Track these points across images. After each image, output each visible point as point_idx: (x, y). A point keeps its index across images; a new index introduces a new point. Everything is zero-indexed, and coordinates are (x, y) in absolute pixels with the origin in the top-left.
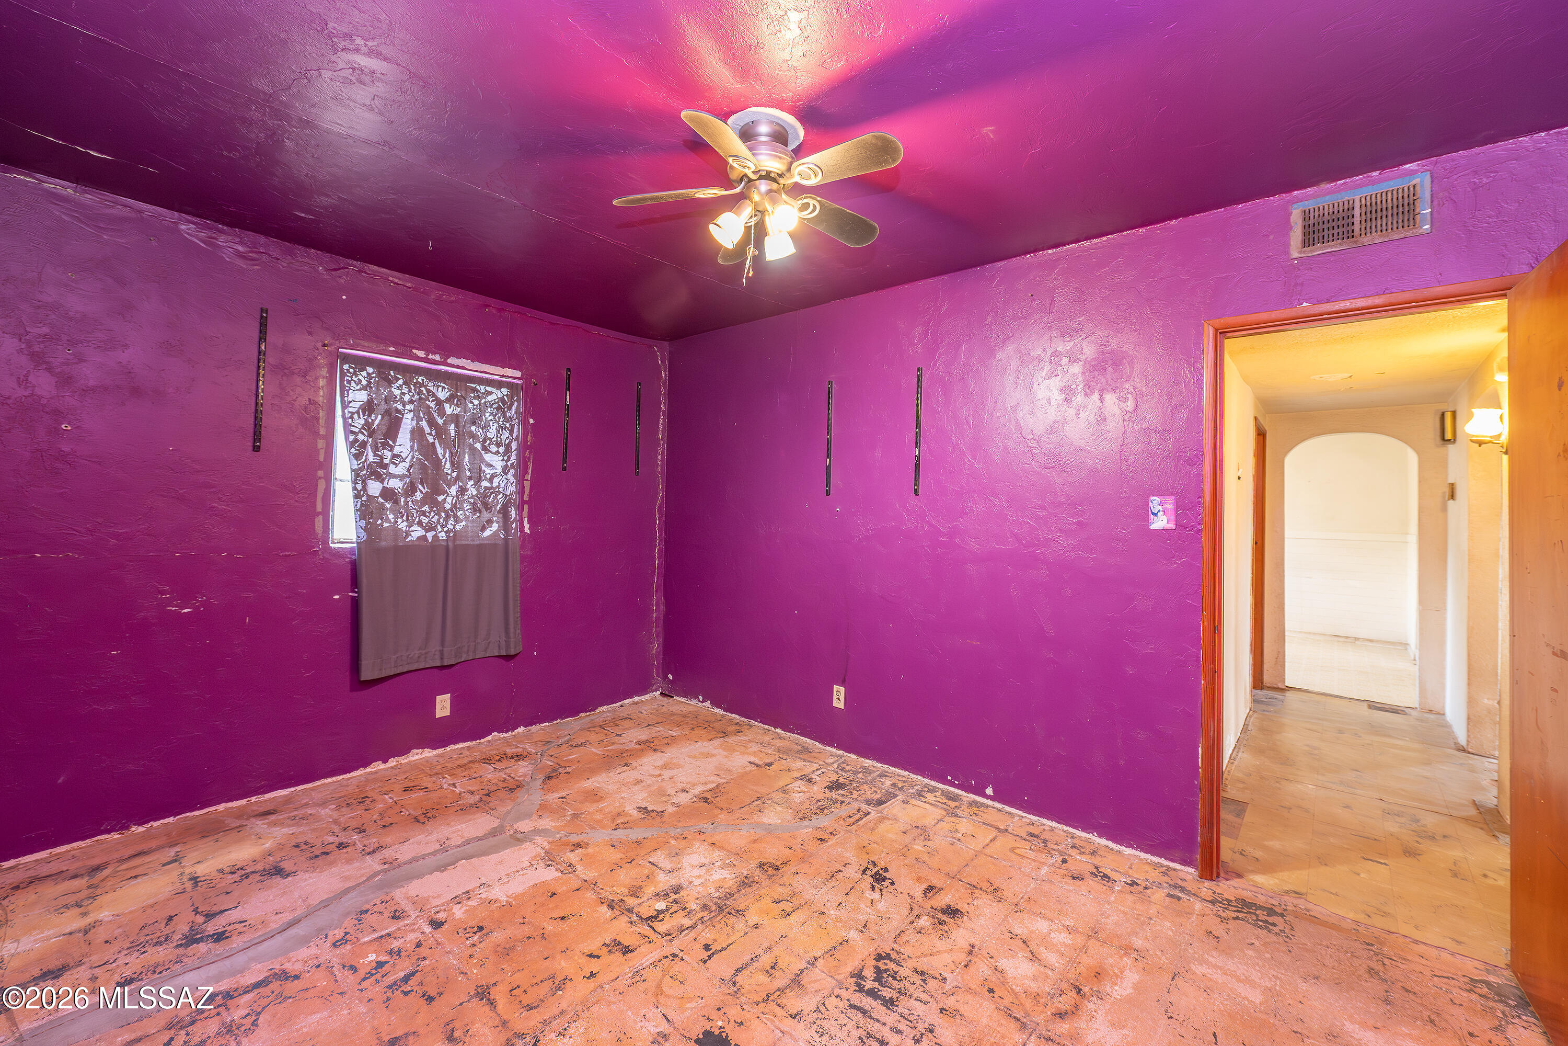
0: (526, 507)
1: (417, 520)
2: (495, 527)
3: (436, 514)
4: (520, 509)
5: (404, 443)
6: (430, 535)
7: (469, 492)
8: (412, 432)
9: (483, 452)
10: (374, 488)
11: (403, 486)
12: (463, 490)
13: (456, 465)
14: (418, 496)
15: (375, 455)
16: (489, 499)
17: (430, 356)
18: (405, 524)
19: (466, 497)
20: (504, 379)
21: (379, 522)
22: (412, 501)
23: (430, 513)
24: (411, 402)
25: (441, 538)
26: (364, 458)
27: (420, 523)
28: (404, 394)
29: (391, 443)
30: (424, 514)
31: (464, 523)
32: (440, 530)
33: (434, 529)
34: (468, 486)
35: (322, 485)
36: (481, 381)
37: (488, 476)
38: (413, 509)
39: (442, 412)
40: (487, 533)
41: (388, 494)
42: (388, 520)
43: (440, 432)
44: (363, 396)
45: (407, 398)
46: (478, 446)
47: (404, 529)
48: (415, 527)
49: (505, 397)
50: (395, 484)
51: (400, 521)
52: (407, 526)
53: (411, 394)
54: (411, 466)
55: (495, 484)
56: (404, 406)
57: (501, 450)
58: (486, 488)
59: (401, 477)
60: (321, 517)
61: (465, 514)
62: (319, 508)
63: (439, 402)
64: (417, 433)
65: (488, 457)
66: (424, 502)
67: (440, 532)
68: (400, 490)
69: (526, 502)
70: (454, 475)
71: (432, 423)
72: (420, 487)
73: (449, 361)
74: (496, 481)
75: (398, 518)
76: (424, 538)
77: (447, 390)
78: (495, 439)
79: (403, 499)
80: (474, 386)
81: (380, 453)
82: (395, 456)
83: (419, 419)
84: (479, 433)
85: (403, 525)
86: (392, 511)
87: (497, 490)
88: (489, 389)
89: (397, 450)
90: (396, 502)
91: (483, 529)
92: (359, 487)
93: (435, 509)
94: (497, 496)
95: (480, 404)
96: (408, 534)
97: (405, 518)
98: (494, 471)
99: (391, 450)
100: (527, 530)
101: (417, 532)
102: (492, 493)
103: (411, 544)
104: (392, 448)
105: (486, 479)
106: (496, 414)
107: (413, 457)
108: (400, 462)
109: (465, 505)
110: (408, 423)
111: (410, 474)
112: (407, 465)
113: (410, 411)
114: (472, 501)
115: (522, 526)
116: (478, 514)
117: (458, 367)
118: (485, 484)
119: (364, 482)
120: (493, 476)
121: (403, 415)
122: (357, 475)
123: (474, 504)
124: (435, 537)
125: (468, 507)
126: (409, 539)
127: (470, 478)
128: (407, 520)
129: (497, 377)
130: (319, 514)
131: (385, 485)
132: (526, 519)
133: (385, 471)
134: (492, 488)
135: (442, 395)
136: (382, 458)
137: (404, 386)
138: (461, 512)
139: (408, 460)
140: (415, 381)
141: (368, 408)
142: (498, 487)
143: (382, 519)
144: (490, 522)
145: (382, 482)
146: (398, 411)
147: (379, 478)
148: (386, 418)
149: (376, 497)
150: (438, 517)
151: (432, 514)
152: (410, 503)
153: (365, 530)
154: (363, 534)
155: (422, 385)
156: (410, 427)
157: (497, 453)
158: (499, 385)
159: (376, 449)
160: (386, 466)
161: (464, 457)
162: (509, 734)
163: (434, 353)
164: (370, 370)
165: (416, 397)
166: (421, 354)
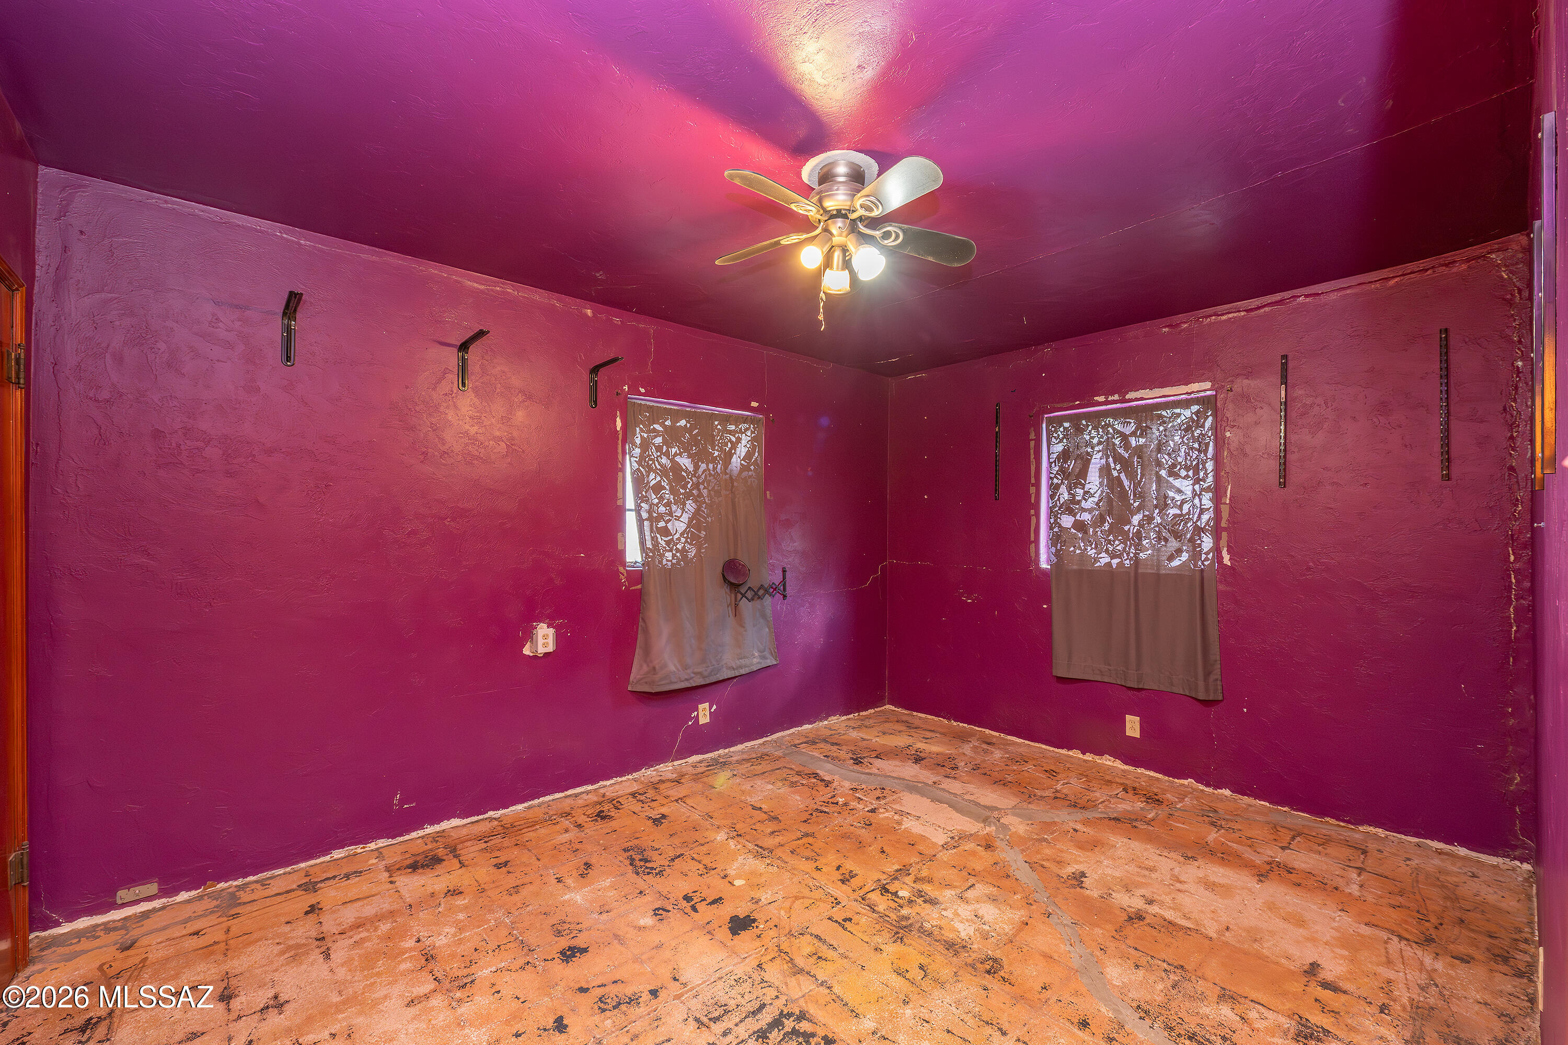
0: (1224, 535)
1: (1105, 548)
2: (1185, 556)
3: (1122, 543)
4: (1217, 539)
5: (1094, 479)
6: (1115, 562)
7: (1155, 521)
8: (1101, 470)
9: (1171, 479)
10: (1067, 521)
11: (1092, 518)
12: (1150, 519)
13: (1141, 496)
14: (1106, 526)
15: (1070, 494)
16: (1179, 527)
17: (1110, 398)
18: (1094, 551)
19: (1152, 526)
20: (1192, 395)
21: (1072, 549)
22: (1101, 532)
23: (1114, 541)
24: (1099, 443)
25: (1126, 565)
26: (1057, 497)
27: (1107, 551)
28: (1093, 437)
29: (1083, 482)
30: (1109, 542)
31: (1150, 552)
32: (1126, 558)
33: (1120, 556)
34: (1155, 515)
35: (1034, 519)
36: (1166, 406)
37: (1179, 503)
38: (1102, 538)
39: (1127, 446)
40: (1176, 563)
41: (1080, 526)
42: (1080, 548)
43: (1126, 465)
44: (1059, 448)
45: (1095, 441)
46: (1163, 473)
47: (1093, 556)
48: (1103, 555)
49: (1193, 415)
50: (1086, 517)
51: (1089, 548)
52: (1095, 553)
53: (1099, 436)
54: (1100, 501)
55: (1185, 511)
56: (1092, 448)
57: (1191, 473)
58: (1175, 516)
59: (1090, 511)
60: (1034, 544)
61: (1151, 543)
62: (1032, 539)
63: (1124, 437)
64: (1105, 471)
65: (1177, 483)
66: (1110, 531)
67: (1126, 560)
68: (1089, 522)
69: (1225, 529)
70: (1136, 504)
71: (1118, 458)
72: (1108, 518)
73: (1127, 397)
74: (1186, 508)
75: (1087, 546)
76: (1109, 564)
77: (1133, 424)
78: (1183, 463)
79: (1091, 530)
80: (1160, 412)
81: (1072, 492)
82: (1086, 493)
83: (1107, 458)
84: (1163, 460)
85: (1092, 552)
86: (1083, 539)
87: (1187, 517)
88: (1178, 411)
89: (1087, 487)
90: (1086, 532)
91: (1171, 558)
92: (1052, 521)
93: (1120, 538)
94: (1186, 523)
95: (1165, 430)
96: (1096, 560)
97: (1093, 546)
98: (1183, 497)
99: (1083, 489)
100: (1227, 560)
101: (1104, 559)
102: (1182, 521)
103: (1099, 568)
104: (1083, 486)
105: (1175, 506)
106: (1184, 436)
107: (1102, 492)
108: (1089, 497)
109: (1152, 534)
110: (1097, 461)
111: (1099, 507)
112: (1096, 500)
113: (1099, 451)
114: (1157, 529)
115: (1220, 558)
116: (1163, 543)
117: (1137, 399)
118: (1173, 511)
119: (1056, 516)
120: (1183, 502)
121: (1091, 456)
122: (1051, 512)
123: (1159, 533)
124: (1120, 564)
125: (1154, 536)
126: (1098, 564)
127: (1156, 507)
128: (1096, 548)
129: (1184, 396)
130: (1033, 542)
131: (1078, 517)
132: (1225, 549)
133: (1077, 506)
134: (1181, 515)
135: (1128, 430)
136: (1074, 496)
137: (1093, 431)
138: (1147, 541)
139: (1097, 495)
140: (1103, 423)
141: (1065, 455)
142: (1189, 513)
143: (1074, 547)
144: (1179, 551)
145: (1074, 516)
146: (1088, 454)
147: (1071, 512)
148: (1079, 461)
149: (1069, 528)
150: (1124, 546)
151: (1117, 542)
152: (1099, 532)
153: (1055, 555)
154: (1053, 558)
155: (1109, 425)
156: (1099, 465)
157: (1187, 477)
158: (1186, 404)
159: (1069, 489)
160: (1079, 502)
161: (1151, 487)
162: (1209, 790)
163: (1113, 394)
164: (1067, 425)
165: (1105, 437)
166: (1101, 399)
